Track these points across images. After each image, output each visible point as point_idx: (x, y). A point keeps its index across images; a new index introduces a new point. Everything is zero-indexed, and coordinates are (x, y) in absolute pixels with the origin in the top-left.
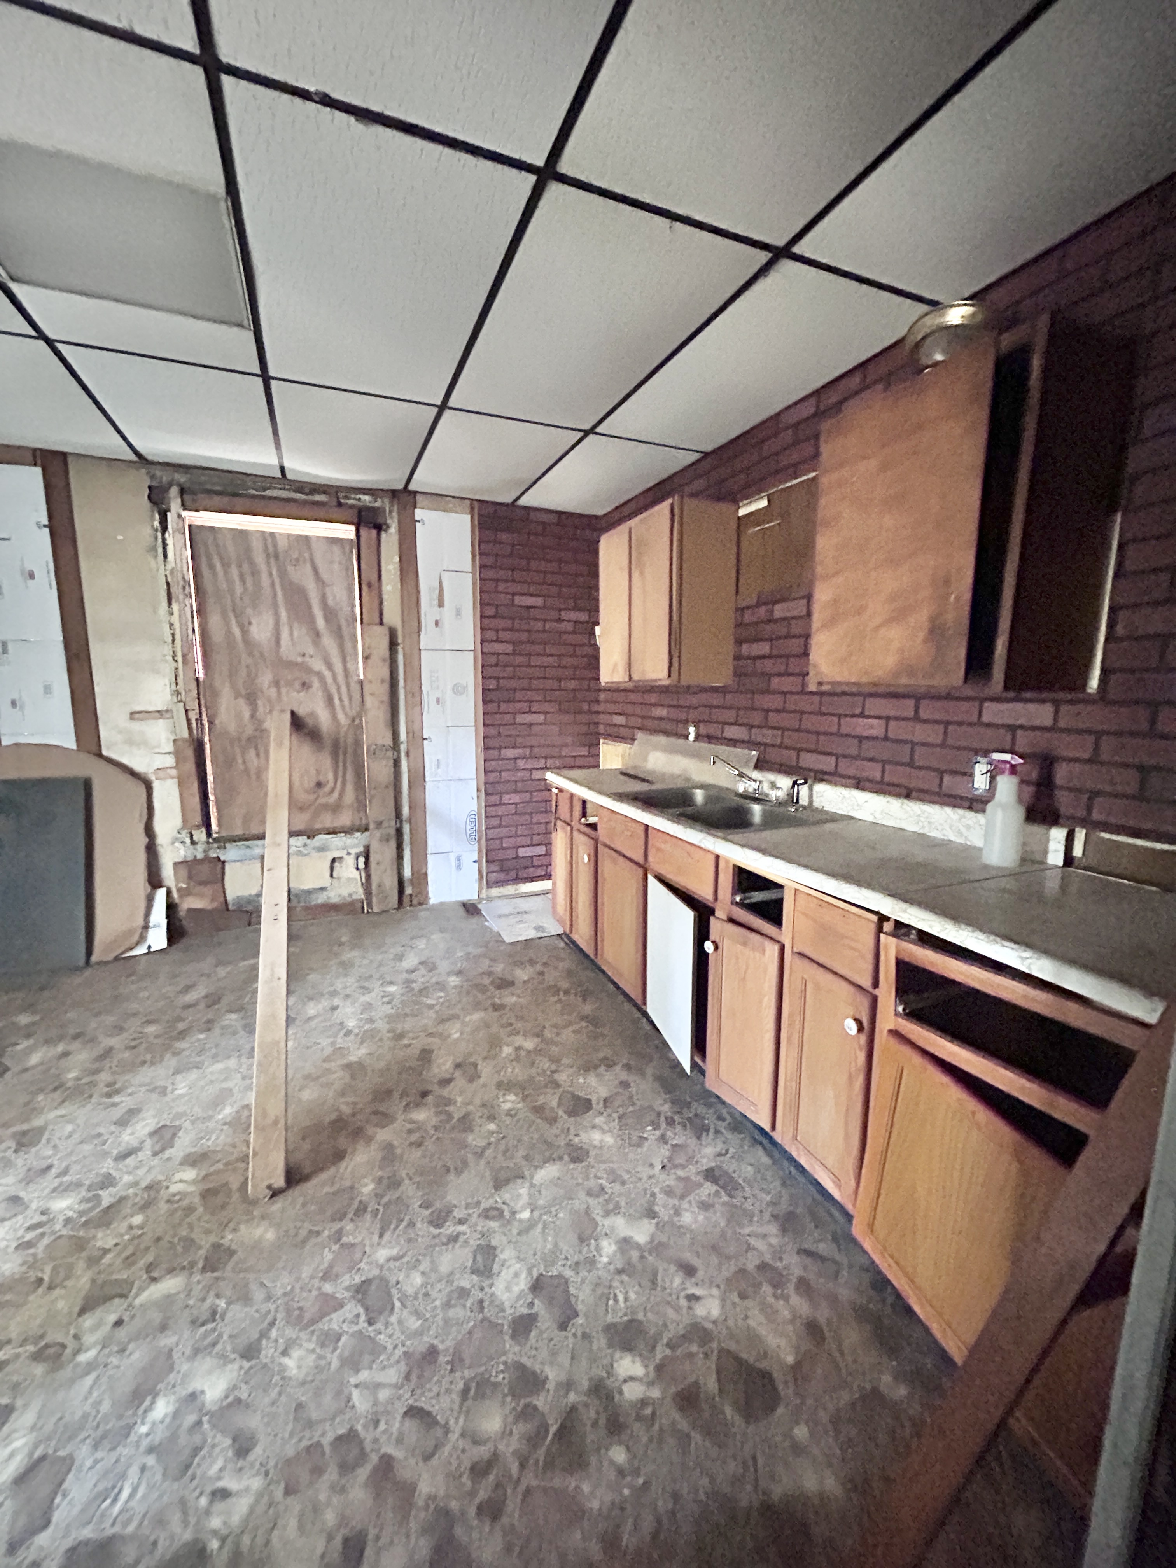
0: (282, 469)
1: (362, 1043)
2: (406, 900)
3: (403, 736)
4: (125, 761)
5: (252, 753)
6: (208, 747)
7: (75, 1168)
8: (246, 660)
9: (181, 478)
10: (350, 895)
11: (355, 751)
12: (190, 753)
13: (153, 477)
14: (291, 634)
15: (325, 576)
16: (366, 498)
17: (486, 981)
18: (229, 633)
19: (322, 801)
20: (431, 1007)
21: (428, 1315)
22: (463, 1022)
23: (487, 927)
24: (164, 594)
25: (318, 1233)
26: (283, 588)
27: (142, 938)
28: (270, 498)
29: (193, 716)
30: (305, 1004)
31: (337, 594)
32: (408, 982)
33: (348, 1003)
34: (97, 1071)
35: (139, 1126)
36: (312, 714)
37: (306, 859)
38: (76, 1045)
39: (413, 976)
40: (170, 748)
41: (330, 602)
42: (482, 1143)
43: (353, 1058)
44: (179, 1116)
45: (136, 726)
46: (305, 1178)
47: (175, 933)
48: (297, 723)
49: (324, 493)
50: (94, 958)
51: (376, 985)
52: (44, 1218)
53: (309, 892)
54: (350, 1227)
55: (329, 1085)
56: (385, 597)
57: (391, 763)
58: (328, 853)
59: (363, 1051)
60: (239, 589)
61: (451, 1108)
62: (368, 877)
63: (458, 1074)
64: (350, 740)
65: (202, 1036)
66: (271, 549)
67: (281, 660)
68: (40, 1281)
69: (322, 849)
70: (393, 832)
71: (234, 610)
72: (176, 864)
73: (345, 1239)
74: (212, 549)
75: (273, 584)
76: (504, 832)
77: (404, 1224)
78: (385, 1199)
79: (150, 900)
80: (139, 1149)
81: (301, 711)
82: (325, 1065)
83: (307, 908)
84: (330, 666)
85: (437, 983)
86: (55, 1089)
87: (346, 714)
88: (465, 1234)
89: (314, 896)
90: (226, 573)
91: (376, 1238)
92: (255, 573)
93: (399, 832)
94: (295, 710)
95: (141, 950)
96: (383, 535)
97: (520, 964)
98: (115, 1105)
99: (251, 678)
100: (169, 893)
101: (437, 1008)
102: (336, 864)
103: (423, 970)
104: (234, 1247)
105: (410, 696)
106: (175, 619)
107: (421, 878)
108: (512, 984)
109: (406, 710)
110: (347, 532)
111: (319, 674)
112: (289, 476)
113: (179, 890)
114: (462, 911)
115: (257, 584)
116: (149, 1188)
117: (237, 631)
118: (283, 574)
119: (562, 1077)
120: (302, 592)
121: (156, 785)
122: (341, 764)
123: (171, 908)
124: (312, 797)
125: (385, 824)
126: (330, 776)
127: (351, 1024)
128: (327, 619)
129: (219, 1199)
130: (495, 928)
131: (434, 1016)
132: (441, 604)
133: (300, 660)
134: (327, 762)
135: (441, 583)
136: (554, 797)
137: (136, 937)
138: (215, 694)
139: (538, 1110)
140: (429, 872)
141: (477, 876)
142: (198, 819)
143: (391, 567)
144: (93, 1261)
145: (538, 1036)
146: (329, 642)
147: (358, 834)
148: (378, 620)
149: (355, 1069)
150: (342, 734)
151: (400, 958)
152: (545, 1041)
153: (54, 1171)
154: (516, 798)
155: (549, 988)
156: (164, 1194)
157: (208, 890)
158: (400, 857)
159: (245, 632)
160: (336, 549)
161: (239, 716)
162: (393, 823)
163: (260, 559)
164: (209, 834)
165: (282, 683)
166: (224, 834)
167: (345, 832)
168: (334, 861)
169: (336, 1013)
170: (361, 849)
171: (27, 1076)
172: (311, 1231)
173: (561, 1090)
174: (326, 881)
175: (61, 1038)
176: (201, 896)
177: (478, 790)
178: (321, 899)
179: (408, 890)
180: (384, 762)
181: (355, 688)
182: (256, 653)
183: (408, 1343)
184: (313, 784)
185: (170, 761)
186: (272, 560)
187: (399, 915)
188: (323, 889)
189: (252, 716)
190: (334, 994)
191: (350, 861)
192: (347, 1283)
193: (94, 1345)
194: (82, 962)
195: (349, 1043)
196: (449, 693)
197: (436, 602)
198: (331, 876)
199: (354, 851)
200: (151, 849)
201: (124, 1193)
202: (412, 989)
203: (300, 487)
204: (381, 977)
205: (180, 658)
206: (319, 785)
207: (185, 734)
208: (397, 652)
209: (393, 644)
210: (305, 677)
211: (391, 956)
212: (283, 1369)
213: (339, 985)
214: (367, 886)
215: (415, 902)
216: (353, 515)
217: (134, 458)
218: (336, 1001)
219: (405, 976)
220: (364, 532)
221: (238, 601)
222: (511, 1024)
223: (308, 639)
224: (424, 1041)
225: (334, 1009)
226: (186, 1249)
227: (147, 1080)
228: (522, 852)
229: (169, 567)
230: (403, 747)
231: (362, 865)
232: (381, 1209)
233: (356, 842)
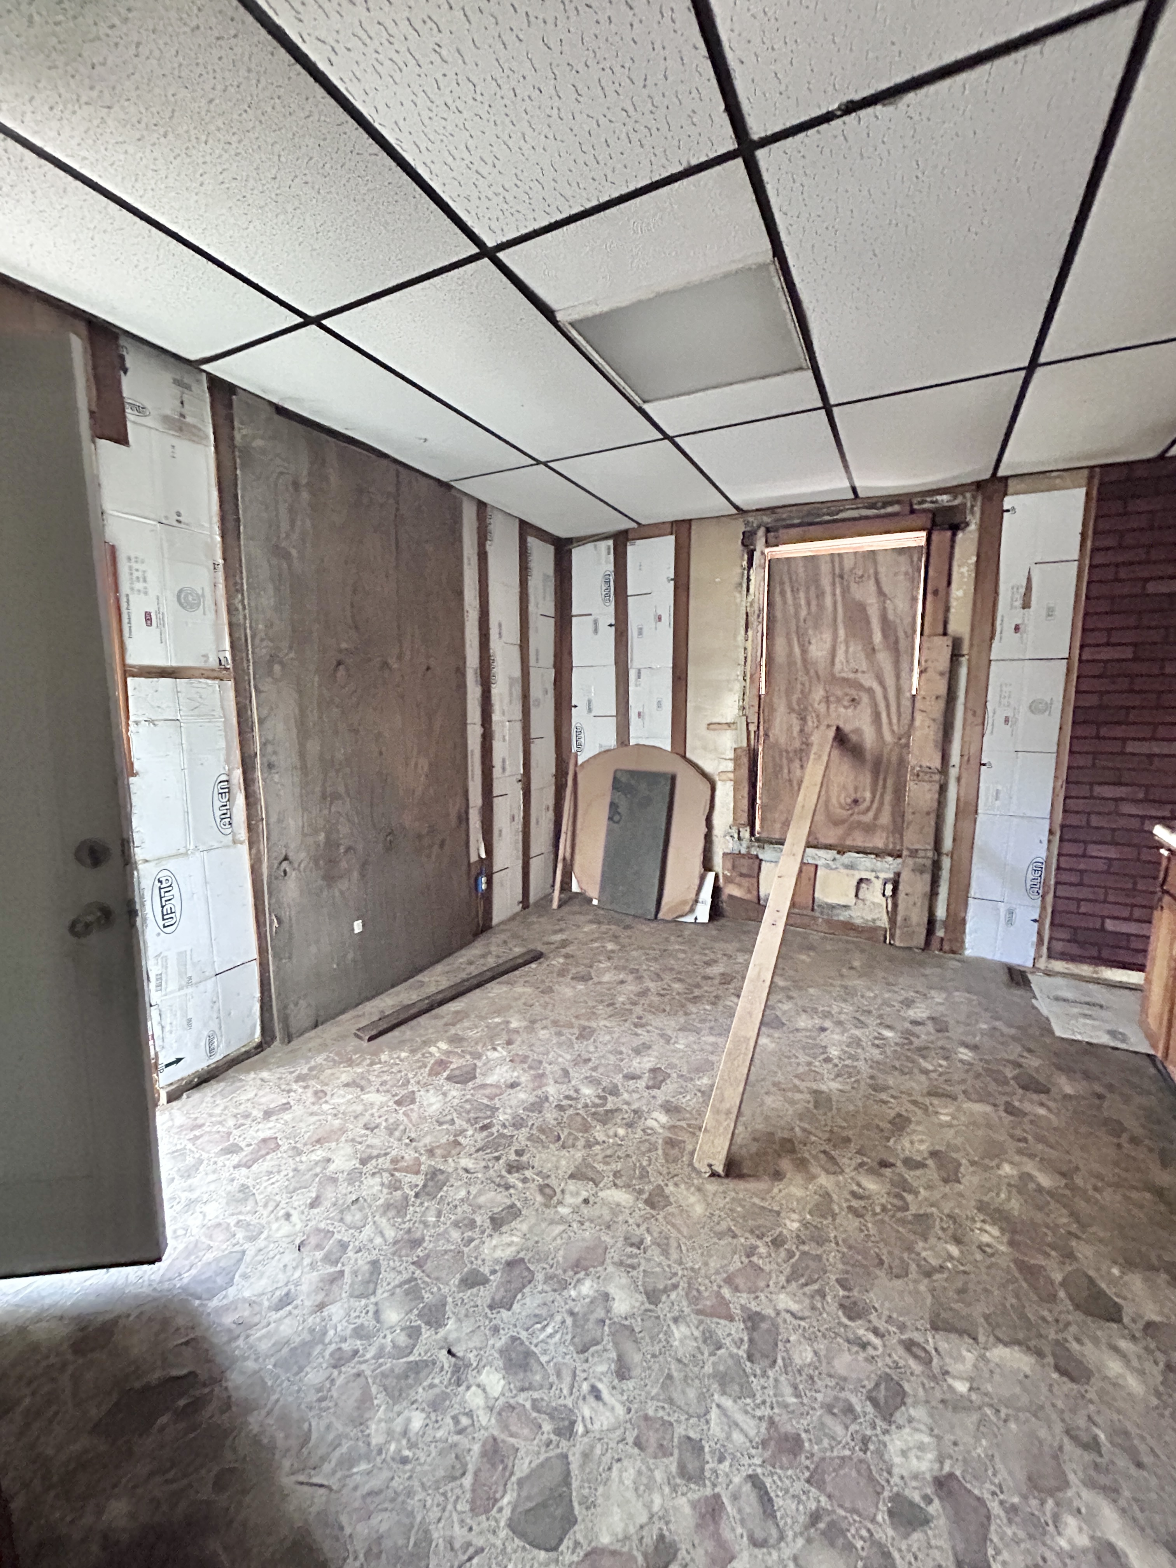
0: (854, 490)
1: (838, 1075)
2: (935, 944)
3: (955, 758)
4: (700, 763)
5: (797, 764)
6: (760, 756)
7: (601, 1070)
8: (802, 677)
9: (767, 519)
10: (874, 921)
11: (899, 770)
12: (745, 760)
13: (747, 524)
14: (847, 652)
15: (886, 589)
16: (945, 497)
17: (1009, 1072)
18: (790, 654)
19: (856, 817)
20: (926, 1072)
21: (805, 1400)
22: (959, 1109)
23: (1034, 1008)
24: (743, 622)
25: (735, 1236)
26: (845, 605)
27: (692, 910)
28: (844, 520)
29: (753, 728)
30: (798, 1014)
31: (899, 605)
32: (908, 1035)
33: (838, 1030)
34: (635, 1004)
35: (646, 1059)
36: (858, 731)
37: (833, 874)
38: (630, 978)
39: (917, 1029)
40: (731, 755)
41: (891, 616)
42: (934, 1262)
43: (824, 1088)
44: (672, 1066)
45: (710, 735)
46: (741, 1176)
47: (716, 912)
48: (841, 738)
49: (898, 502)
50: (660, 916)
51: (872, 1021)
52: (575, 1095)
53: (833, 907)
54: (763, 1250)
55: (792, 1102)
56: (954, 603)
57: (937, 787)
58: (856, 872)
59: (835, 1085)
60: (803, 613)
61: (909, 1198)
62: (895, 905)
63: (930, 1162)
64: (894, 759)
65: (708, 1007)
66: (837, 571)
67: (833, 675)
68: (559, 1138)
69: (851, 867)
70: (929, 863)
71: (797, 633)
72: (725, 854)
73: (755, 1259)
74: (786, 579)
75: (835, 603)
76: (1085, 893)
77: (816, 1287)
78: (806, 1248)
79: (702, 879)
80: (640, 1077)
81: (847, 728)
82: (797, 1082)
83: (829, 922)
84: (882, 683)
85: (942, 1048)
86: (608, 1005)
87: (893, 731)
88: (875, 1348)
89: (836, 912)
90: (795, 598)
91: (782, 1279)
92: (820, 595)
93: (936, 866)
94: (841, 726)
95: (690, 919)
96: (960, 535)
97: (1068, 1071)
98: (636, 1034)
99: (805, 695)
100: (717, 877)
101: (934, 1075)
102: (863, 885)
103: (930, 1027)
104: (672, 1200)
105: (970, 713)
106: (749, 645)
107: (957, 924)
108: (1045, 1090)
109: (964, 729)
110: (916, 539)
111: (870, 691)
112: (861, 494)
113: (724, 876)
114: (1005, 977)
115: (821, 607)
116: (635, 1112)
117: (797, 650)
118: (846, 591)
119: (1084, 1251)
120: (862, 608)
121: (719, 786)
122: (881, 782)
123: (716, 891)
124: (845, 814)
125: (921, 854)
126: (868, 795)
127: (834, 1052)
128: (885, 636)
129: (675, 1152)
130: (1045, 1011)
131: (927, 1083)
132: (1026, 605)
133: (852, 676)
134: (866, 779)
135: (1029, 580)
136: (1164, 863)
137: (687, 908)
138: (772, 709)
139: (1030, 1272)
140: (969, 918)
141: (1034, 938)
142: (744, 818)
143: (964, 570)
144: (589, 1145)
145: (1063, 1175)
146: (884, 658)
147: (890, 859)
148: (941, 631)
149: (820, 1099)
150: (886, 751)
151: (908, 1003)
152: (1072, 1187)
153: (590, 1064)
154: (1112, 853)
155: (1106, 1122)
156: (641, 1124)
157: (745, 882)
158: (933, 893)
159: (804, 652)
160: (903, 559)
161: (790, 728)
162: (930, 854)
163: (826, 582)
164: (752, 834)
165: (832, 699)
166: (764, 835)
167: (877, 855)
168: (861, 880)
169: (823, 1035)
170: (891, 876)
171: (598, 987)
172: (730, 1229)
173: (1075, 1266)
174: (850, 900)
175: (624, 968)
176: (739, 885)
177: (1051, 832)
178: (843, 916)
179: (940, 933)
180: (927, 786)
181: (906, 703)
182: (812, 673)
183: (776, 1410)
184: (849, 801)
185: (730, 766)
186: (837, 580)
187: (923, 956)
188: (846, 907)
189: (802, 731)
190: (827, 1015)
191: (878, 884)
192: (743, 1302)
193: (570, 1206)
194: (652, 916)
195: (825, 1069)
196: (1024, 709)
197: (1019, 603)
198: (857, 895)
199: (883, 876)
200: (708, 838)
201: (620, 1105)
202: (911, 1043)
203: (873, 503)
204: (880, 1017)
205: (748, 678)
206: (856, 802)
207: (745, 744)
208: (959, 664)
209: (955, 656)
210: (853, 693)
211: (900, 998)
212: (668, 1334)
213: (835, 1010)
214: (892, 916)
215: (946, 947)
216: (926, 520)
217: (734, 511)
218: (827, 1024)
219: (907, 1025)
220: (935, 536)
221: (802, 624)
222: (1025, 1140)
223: (862, 656)
224: (905, 1108)
225: (823, 1029)
226: (641, 1177)
227: (660, 1025)
228: (1110, 925)
229: (750, 598)
230: (953, 772)
231: (889, 892)
232: (798, 1254)
233: (888, 867)
